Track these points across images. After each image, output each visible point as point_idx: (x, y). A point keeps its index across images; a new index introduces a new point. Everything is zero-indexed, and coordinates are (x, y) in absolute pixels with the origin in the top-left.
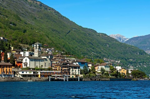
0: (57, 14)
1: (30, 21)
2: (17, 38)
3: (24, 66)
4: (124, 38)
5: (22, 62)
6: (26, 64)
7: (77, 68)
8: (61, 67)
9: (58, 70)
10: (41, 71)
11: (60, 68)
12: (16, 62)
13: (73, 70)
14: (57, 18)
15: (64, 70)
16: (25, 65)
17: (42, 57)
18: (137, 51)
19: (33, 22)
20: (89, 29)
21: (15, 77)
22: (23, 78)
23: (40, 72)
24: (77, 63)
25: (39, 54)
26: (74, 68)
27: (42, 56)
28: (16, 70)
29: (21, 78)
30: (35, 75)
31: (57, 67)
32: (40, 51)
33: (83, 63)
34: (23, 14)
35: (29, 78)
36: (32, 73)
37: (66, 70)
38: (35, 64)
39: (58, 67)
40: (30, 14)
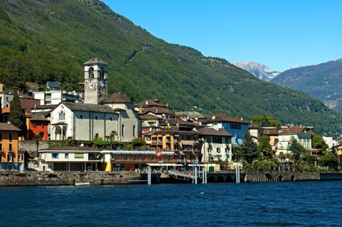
0: (101, 8)
1: (33, 25)
2: (6, 64)
3: (56, 133)
4: (266, 70)
5: (49, 122)
6: (61, 129)
7: (223, 139)
8: (175, 138)
9: (165, 146)
10: (114, 152)
11: (173, 141)
12: (28, 120)
13: (210, 148)
14: (103, 19)
15: (183, 145)
16: (58, 131)
17: (110, 105)
18: (304, 103)
19: (42, 27)
20: (184, 47)
21: (29, 173)
22: (58, 173)
23: (111, 154)
24: (220, 126)
25: (100, 96)
26: (214, 142)
27: (113, 103)
28: (30, 148)
29: (51, 176)
30: (94, 164)
31: (161, 138)
32: (102, 85)
33: (235, 126)
34: (14, 6)
35: (75, 173)
36: (86, 158)
37: (189, 146)
38: (91, 127)
39: (164, 138)
40: (33, 8)
